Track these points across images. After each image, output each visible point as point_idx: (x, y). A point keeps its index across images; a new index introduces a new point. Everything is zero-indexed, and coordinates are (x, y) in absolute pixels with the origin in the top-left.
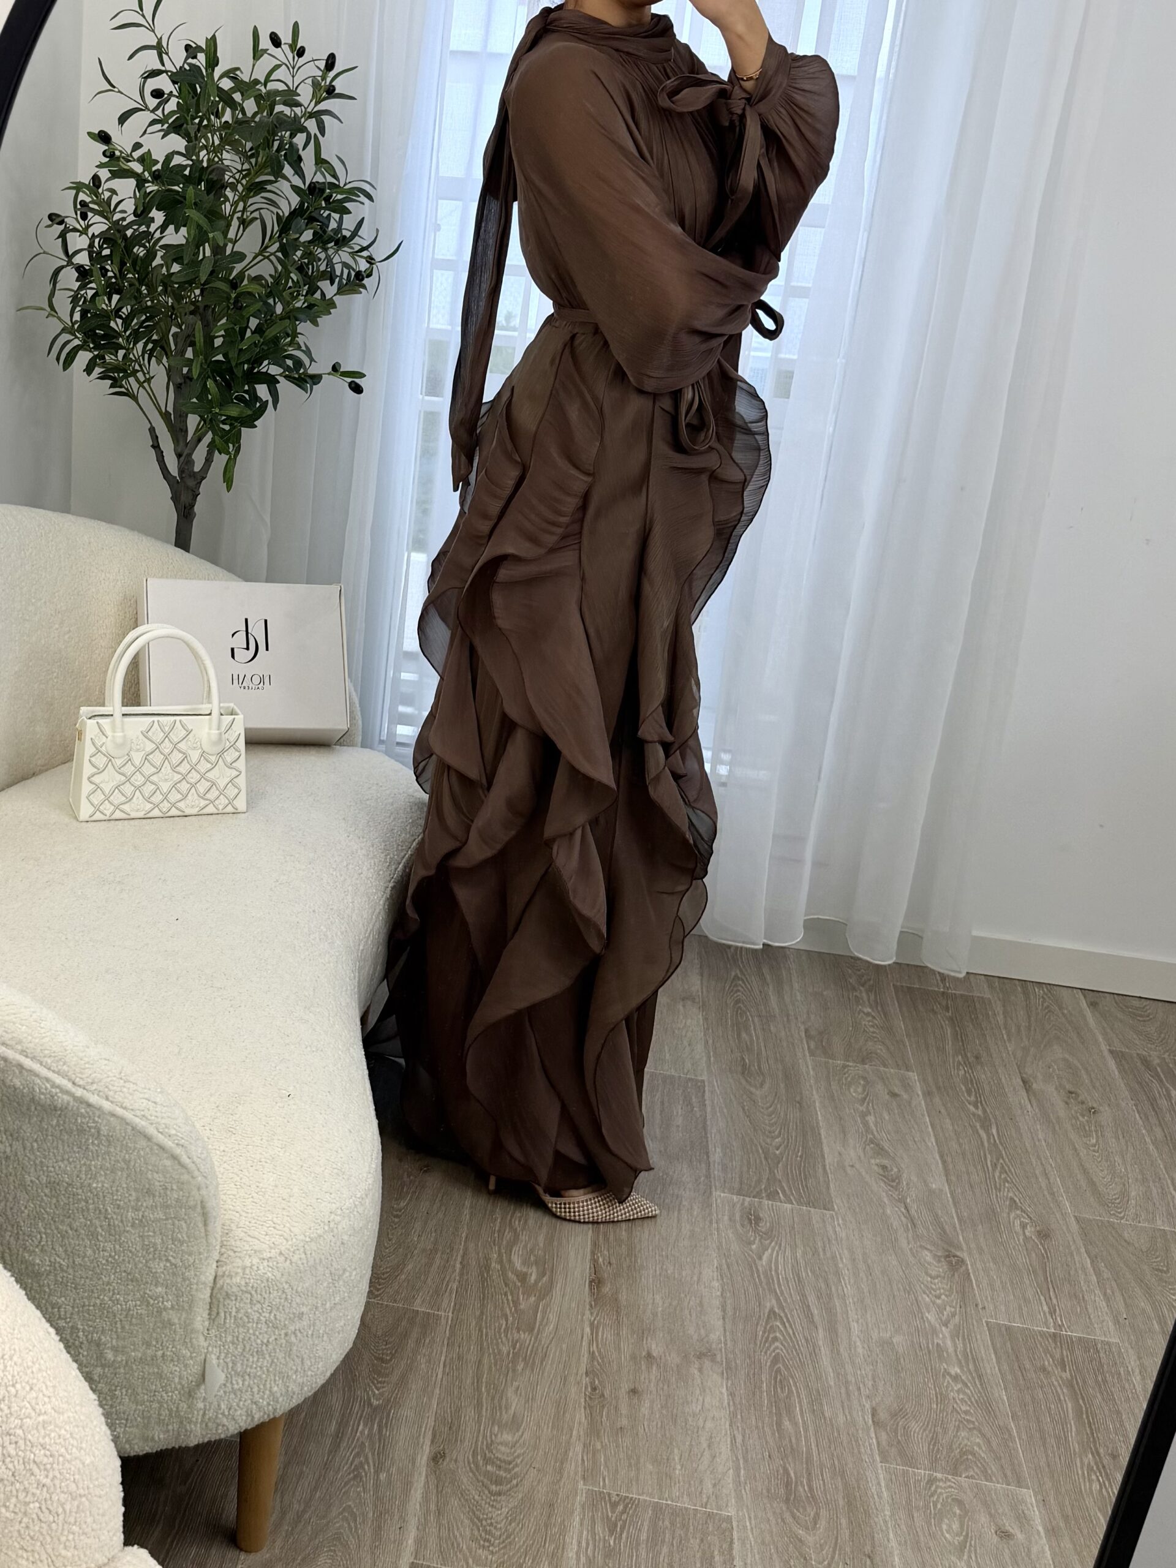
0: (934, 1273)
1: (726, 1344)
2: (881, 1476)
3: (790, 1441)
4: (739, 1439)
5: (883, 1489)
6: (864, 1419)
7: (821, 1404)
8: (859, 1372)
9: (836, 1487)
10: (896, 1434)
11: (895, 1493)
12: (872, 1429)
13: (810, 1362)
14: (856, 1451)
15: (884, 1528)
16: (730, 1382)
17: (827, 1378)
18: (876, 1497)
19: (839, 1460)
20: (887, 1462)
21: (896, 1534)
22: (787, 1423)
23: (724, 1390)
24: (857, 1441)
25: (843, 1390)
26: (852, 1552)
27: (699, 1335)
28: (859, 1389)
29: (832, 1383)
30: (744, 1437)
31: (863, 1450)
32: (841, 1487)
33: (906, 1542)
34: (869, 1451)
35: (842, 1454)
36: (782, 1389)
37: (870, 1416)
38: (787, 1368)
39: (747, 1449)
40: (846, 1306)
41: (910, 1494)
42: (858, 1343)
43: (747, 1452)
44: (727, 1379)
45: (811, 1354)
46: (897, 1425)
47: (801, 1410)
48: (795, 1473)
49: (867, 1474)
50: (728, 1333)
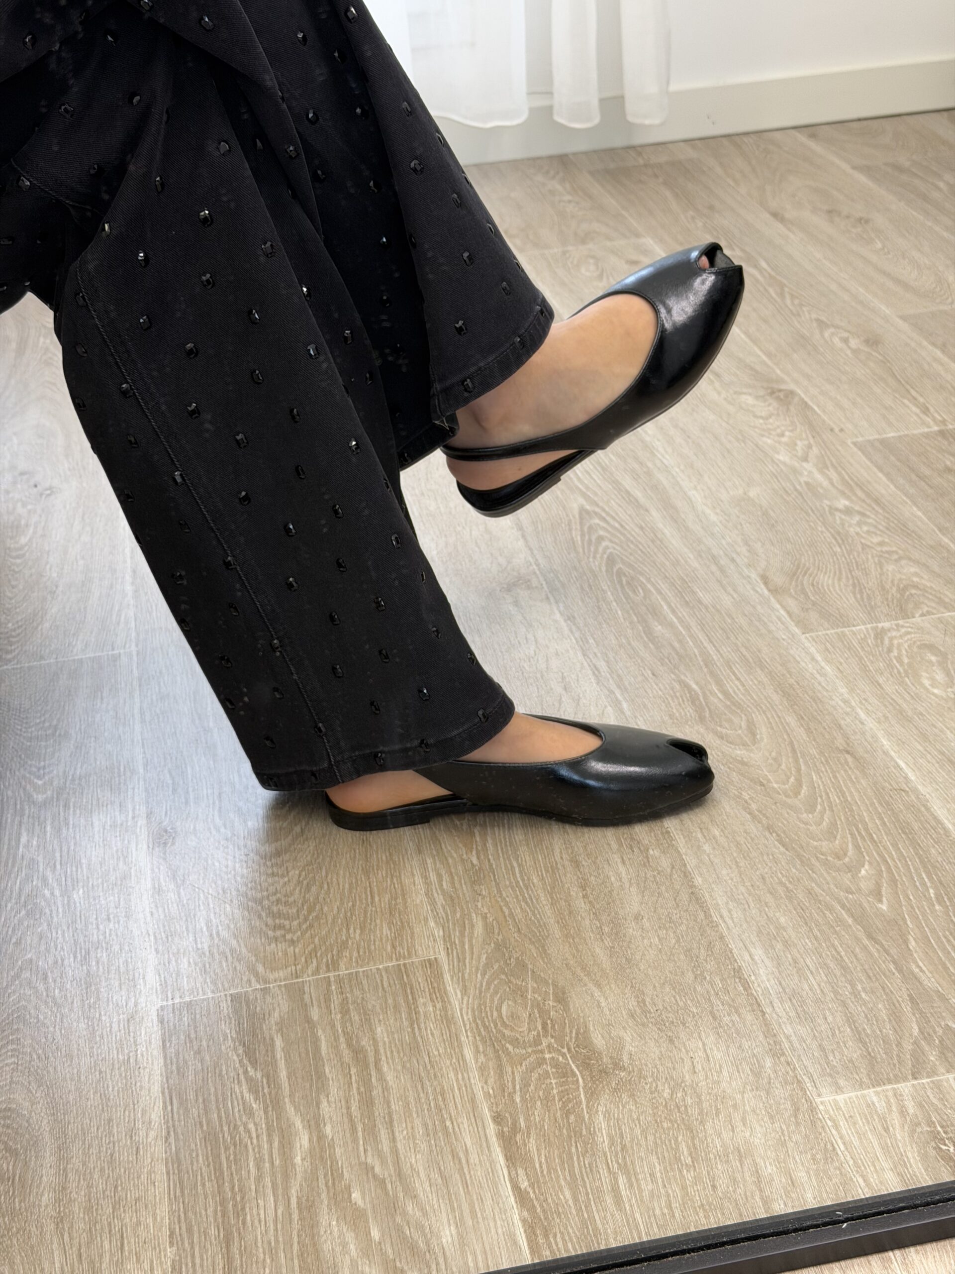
0: (763, 414)
1: (538, 565)
2: (813, 650)
3: (674, 648)
4: (602, 665)
5: (823, 664)
6: (757, 592)
7: (694, 593)
8: (724, 542)
9: (759, 682)
10: (807, 597)
11: (841, 664)
12: (772, 600)
13: (656, 550)
14: (764, 631)
15: (848, 710)
16: (561, 605)
17: (686, 562)
18: (818, 676)
19: (746, 648)
20: (812, 630)
21: (868, 712)
22: (658, 629)
23: (558, 616)
24: (760, 620)
25: (714, 568)
26: (821, 753)
27: (499, 565)
28: (733, 560)
29: (695, 564)
30: (607, 662)
31: (774, 628)
32: (765, 680)
33: (886, 718)
34: (782, 627)
35: (748, 640)
36: (634, 592)
37: (763, 586)
38: (630, 566)
39: (619, 676)
40: (673, 477)
41: (861, 658)
42: (708, 511)
43: (621, 680)
44: (557, 602)
45: (653, 541)
46: (802, 584)
47: (670, 606)
48: (697, 683)
49: (792, 652)
50: (535, 552)
